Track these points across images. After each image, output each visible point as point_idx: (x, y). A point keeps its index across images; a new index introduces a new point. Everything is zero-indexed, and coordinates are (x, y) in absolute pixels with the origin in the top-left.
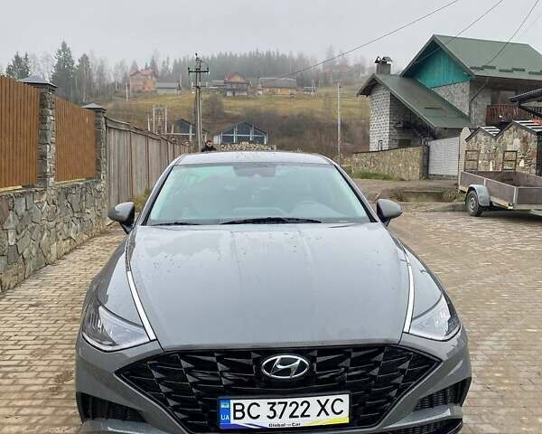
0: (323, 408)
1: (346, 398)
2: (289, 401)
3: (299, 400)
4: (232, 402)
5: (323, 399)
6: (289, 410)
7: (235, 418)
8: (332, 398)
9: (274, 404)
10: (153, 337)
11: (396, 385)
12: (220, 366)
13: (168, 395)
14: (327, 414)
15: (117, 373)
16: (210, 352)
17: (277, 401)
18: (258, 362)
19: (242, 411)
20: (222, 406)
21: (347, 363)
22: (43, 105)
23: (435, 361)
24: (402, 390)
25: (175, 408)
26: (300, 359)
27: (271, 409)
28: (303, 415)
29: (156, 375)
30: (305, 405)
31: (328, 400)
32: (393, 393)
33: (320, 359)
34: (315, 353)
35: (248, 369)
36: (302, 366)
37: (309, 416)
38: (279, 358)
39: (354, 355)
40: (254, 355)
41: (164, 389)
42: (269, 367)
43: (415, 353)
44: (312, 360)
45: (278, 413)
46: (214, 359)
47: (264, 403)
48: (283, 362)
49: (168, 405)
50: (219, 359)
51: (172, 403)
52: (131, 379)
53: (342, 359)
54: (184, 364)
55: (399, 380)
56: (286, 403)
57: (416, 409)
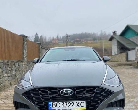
0: (78, 104)
1: (84, 102)
2: (68, 102)
3: (71, 102)
4: (52, 102)
5: (78, 102)
6: (68, 105)
7: (53, 107)
8: (80, 102)
9: (64, 103)
10: (32, 85)
11: (100, 99)
12: (49, 92)
13: (35, 100)
14: (79, 107)
15: (22, 94)
16: (46, 88)
17: (64, 102)
18: (59, 91)
19: (55, 105)
20: (49, 103)
21: (85, 92)
22: (24, 41)
23: (112, 93)
24: (102, 101)
25: (37, 104)
26: (71, 90)
27: (63, 105)
28: (72, 107)
29: (32, 95)
30: (73, 104)
31: (79, 102)
32: (99, 101)
33: (77, 90)
34: (76, 89)
35: (56, 93)
36: (72, 92)
37: (74, 107)
38: (65, 90)
39: (87, 89)
40: (58, 89)
41: (34, 99)
42: (62, 92)
43: (106, 90)
44: (74, 90)
45: (65, 106)
46: (47, 90)
47: (61, 102)
48: (66, 91)
49: (35, 103)
50: (49, 90)
51: (36, 103)
52: (26, 96)
53: (83, 91)
54: (40, 92)
55: (101, 97)
56: (67, 103)
57: (107, 107)
